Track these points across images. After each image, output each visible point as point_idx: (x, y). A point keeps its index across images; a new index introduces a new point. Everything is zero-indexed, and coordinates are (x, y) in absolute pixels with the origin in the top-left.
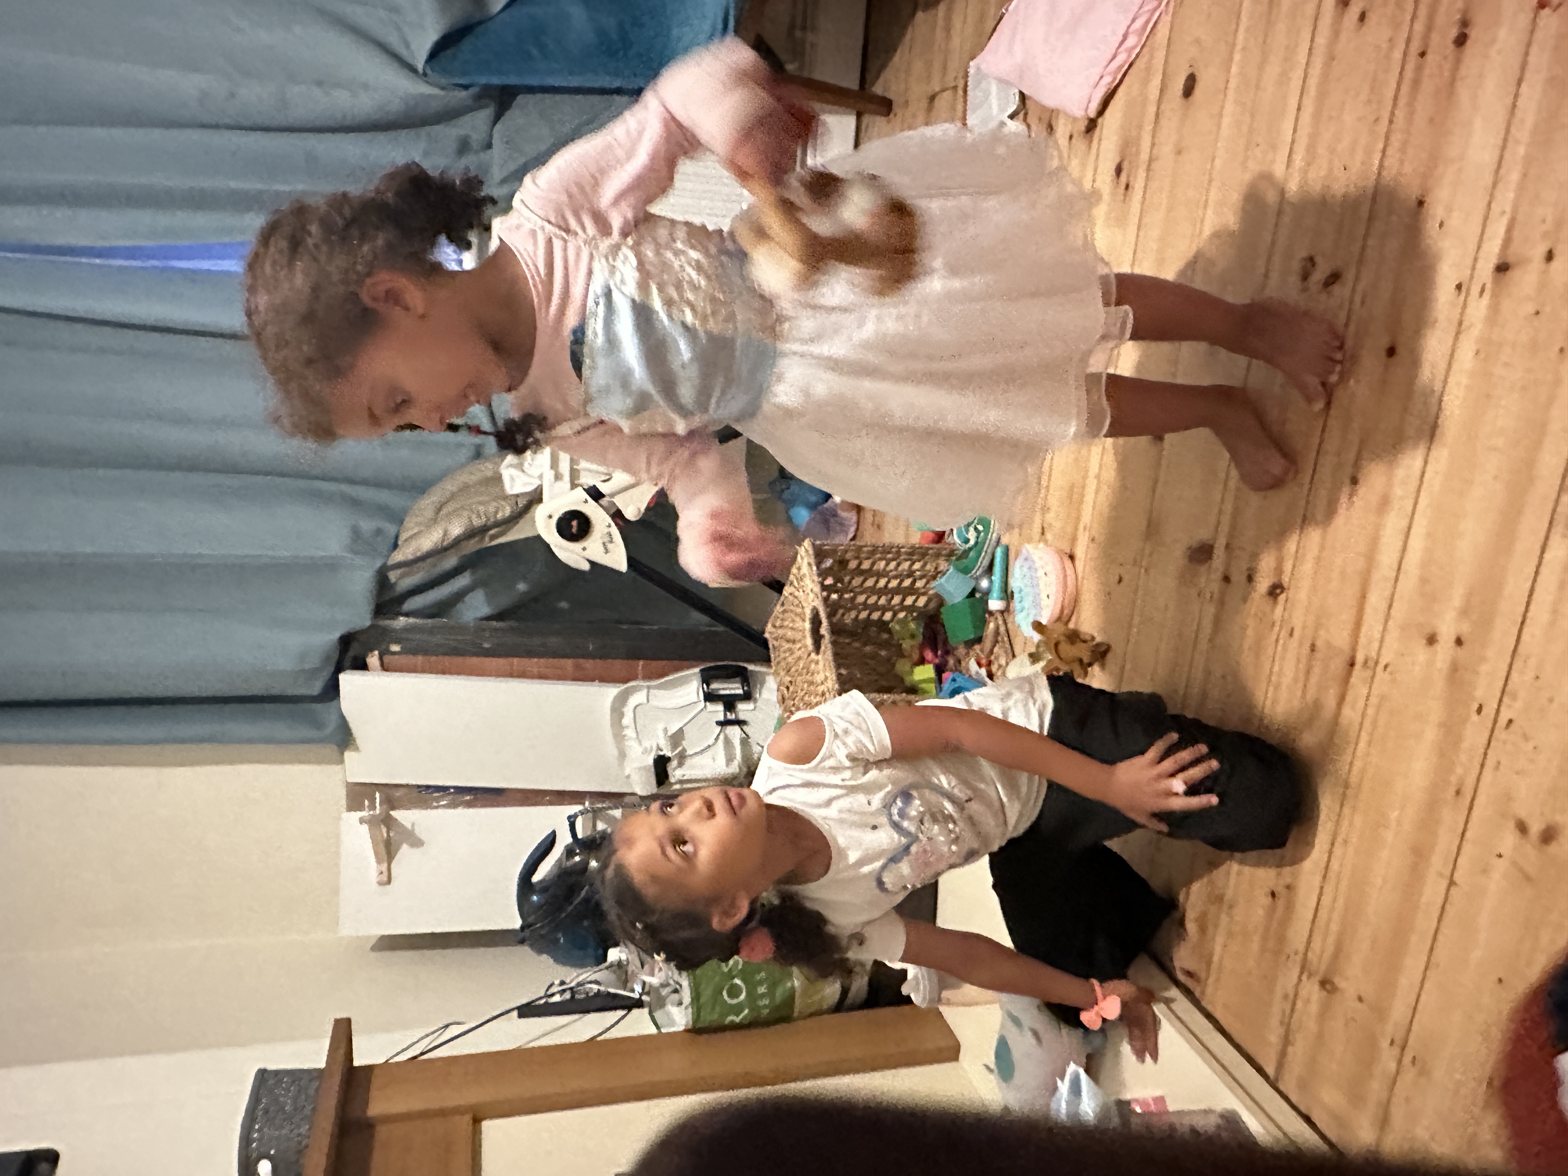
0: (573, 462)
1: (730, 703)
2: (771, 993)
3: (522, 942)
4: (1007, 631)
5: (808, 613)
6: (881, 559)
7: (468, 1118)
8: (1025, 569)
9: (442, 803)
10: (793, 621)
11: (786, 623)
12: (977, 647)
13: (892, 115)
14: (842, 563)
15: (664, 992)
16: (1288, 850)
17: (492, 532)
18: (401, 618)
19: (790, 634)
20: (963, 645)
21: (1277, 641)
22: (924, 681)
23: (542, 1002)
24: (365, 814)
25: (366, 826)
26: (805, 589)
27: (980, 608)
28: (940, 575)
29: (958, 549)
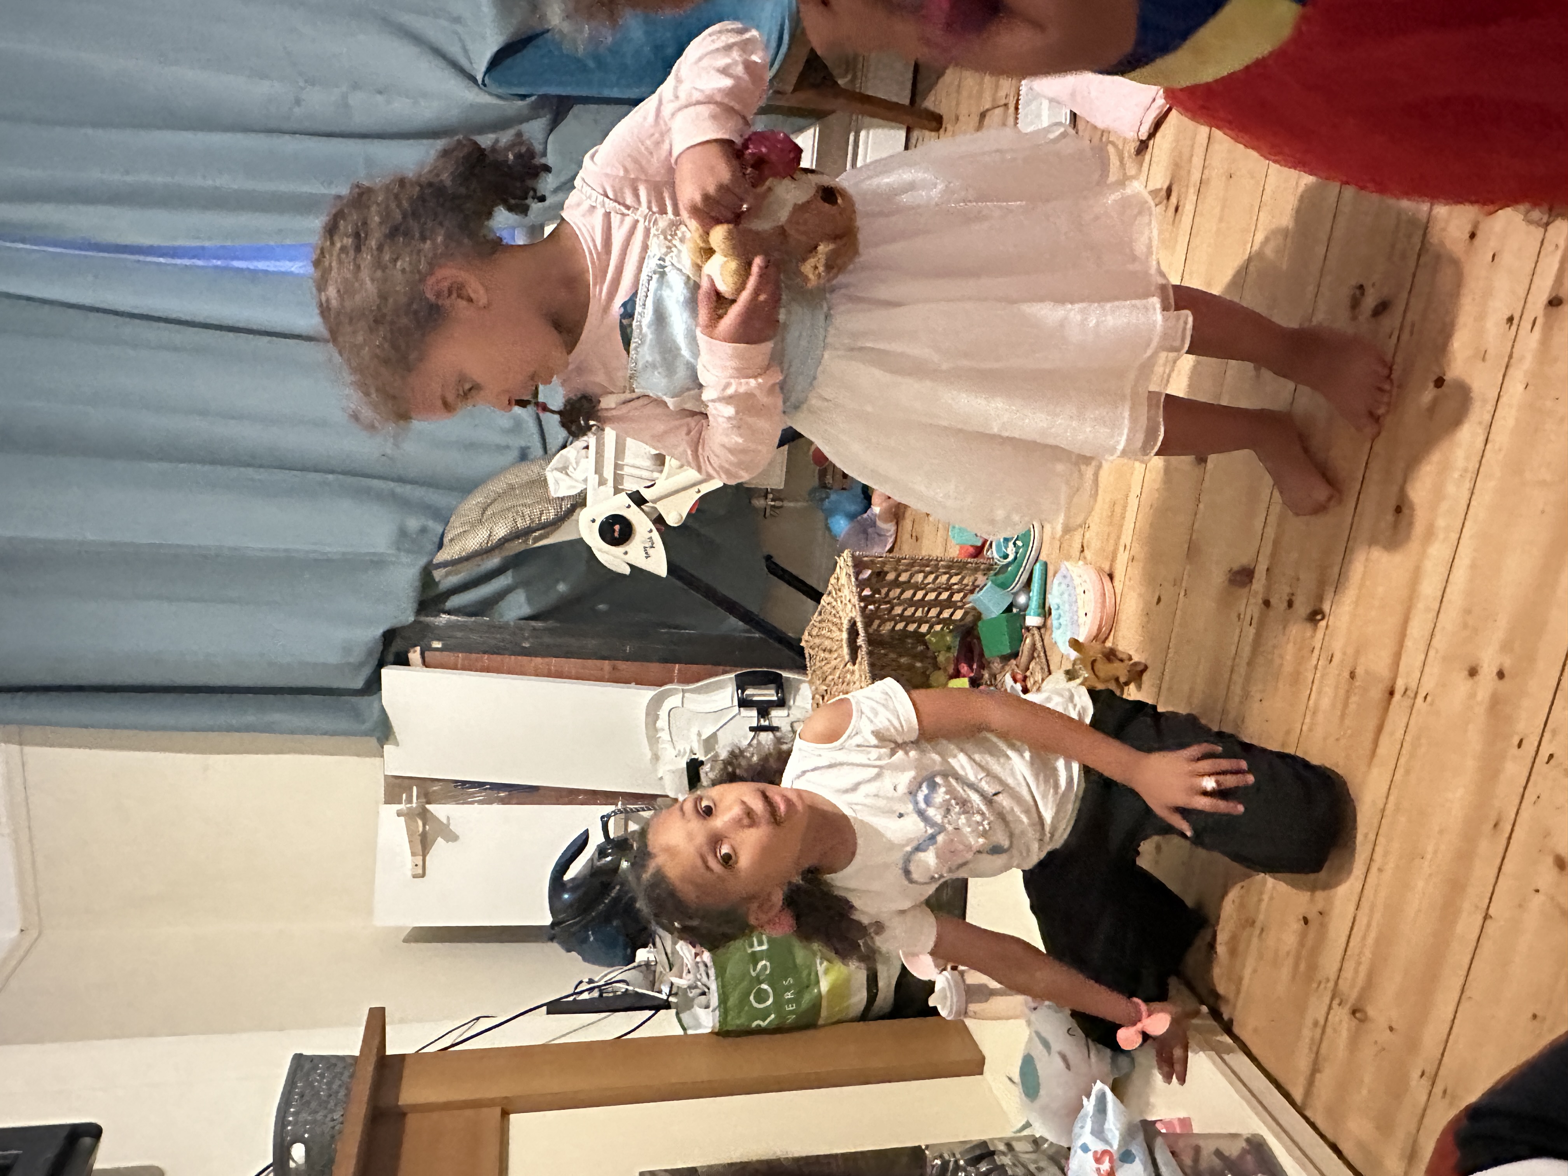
0: (617, 466)
1: (764, 709)
2: (797, 1000)
3: (552, 939)
4: (1043, 646)
5: (846, 625)
6: (919, 572)
7: (498, 1111)
8: (1063, 586)
9: (478, 798)
10: (830, 631)
11: (824, 632)
12: (1013, 662)
13: (942, 131)
14: (880, 575)
15: (692, 994)
16: (1323, 875)
17: (537, 534)
18: (444, 616)
19: (827, 643)
20: (999, 660)
21: (1316, 668)
23: (571, 999)
24: (402, 807)
25: (402, 819)
26: (843, 599)
27: (1018, 625)
28: (978, 589)
29: (996, 564)
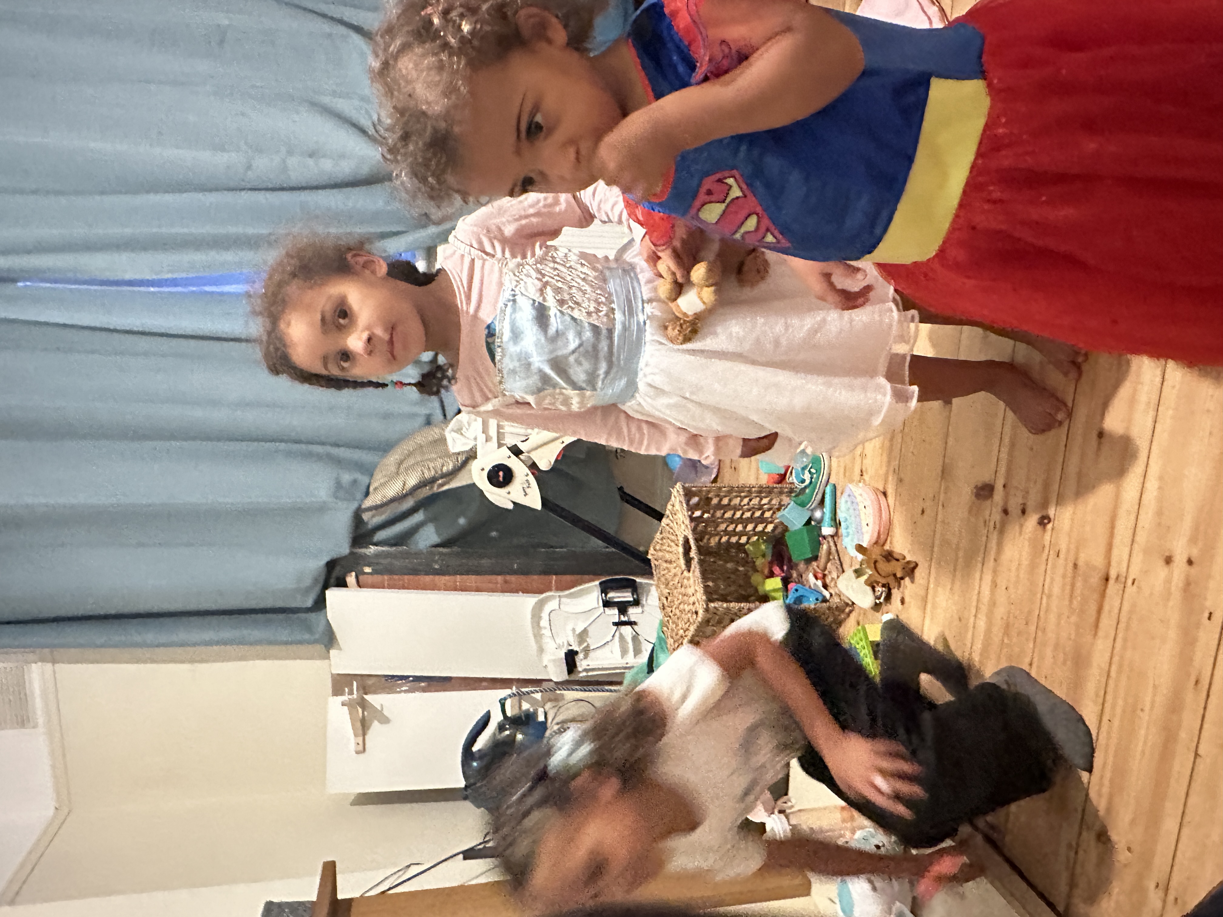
0: (499, 427)
1: (623, 608)
3: (465, 798)
4: (837, 550)
5: (681, 541)
6: (737, 497)
8: (849, 503)
9: (404, 688)
10: (670, 546)
11: (664, 548)
12: (815, 564)
14: (706, 500)
17: (440, 481)
18: (372, 547)
19: (668, 556)
20: (803, 562)
21: (1047, 561)
22: (775, 590)
23: (481, 846)
24: (345, 698)
25: (346, 708)
26: (678, 521)
27: (816, 533)
28: (783, 508)
29: (796, 487)
